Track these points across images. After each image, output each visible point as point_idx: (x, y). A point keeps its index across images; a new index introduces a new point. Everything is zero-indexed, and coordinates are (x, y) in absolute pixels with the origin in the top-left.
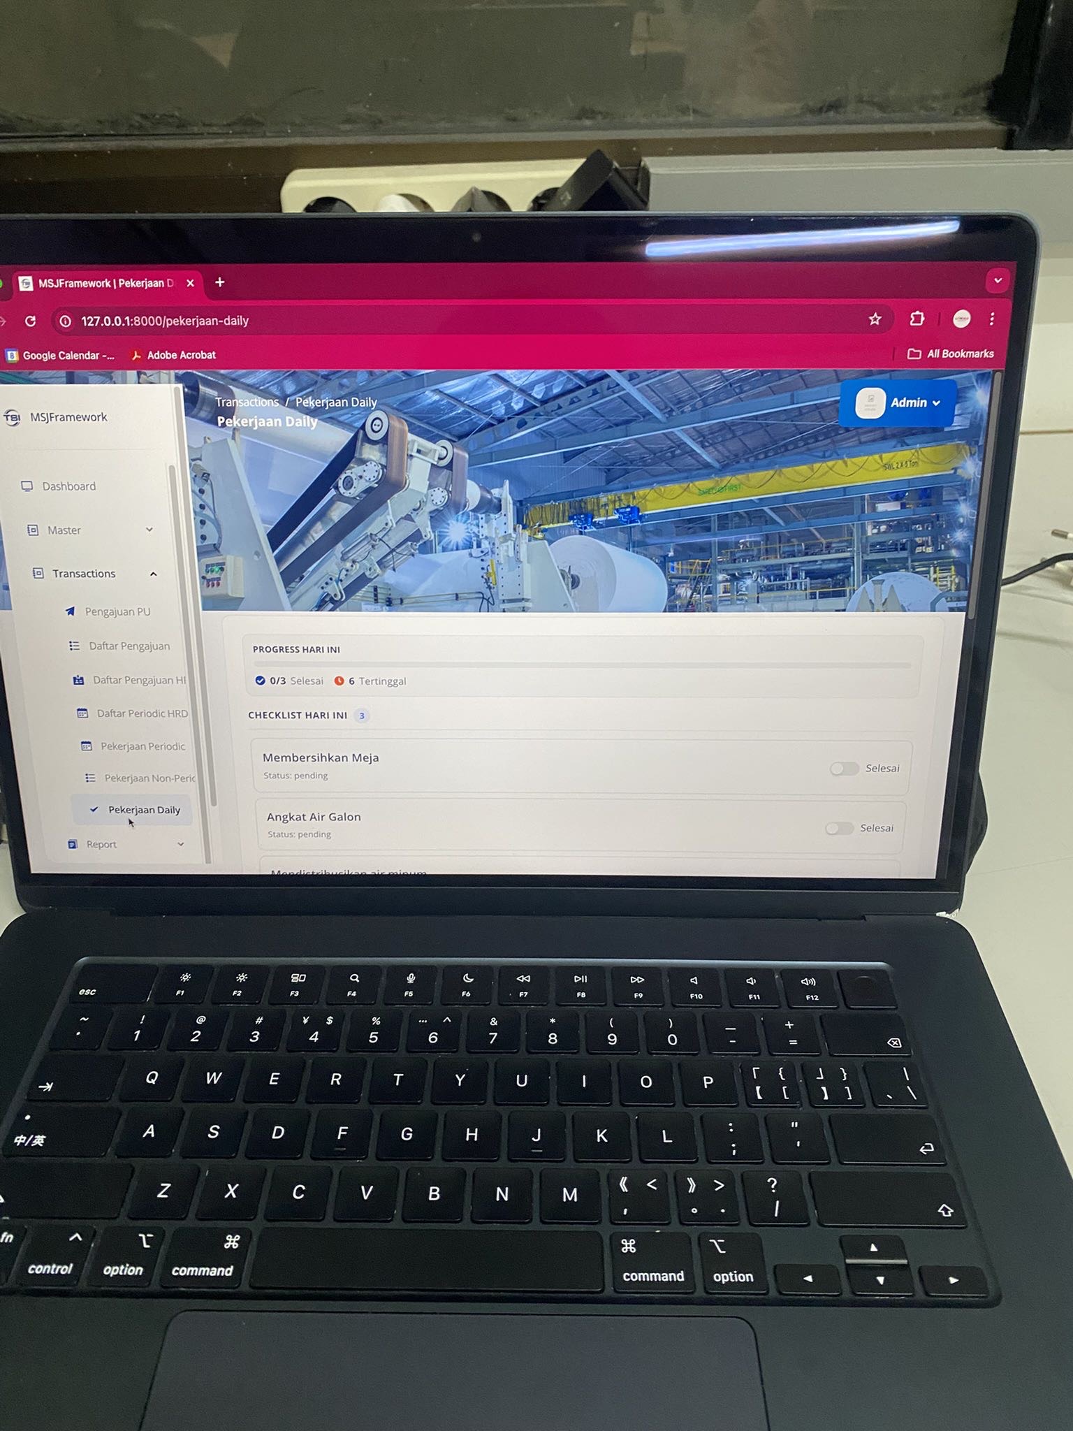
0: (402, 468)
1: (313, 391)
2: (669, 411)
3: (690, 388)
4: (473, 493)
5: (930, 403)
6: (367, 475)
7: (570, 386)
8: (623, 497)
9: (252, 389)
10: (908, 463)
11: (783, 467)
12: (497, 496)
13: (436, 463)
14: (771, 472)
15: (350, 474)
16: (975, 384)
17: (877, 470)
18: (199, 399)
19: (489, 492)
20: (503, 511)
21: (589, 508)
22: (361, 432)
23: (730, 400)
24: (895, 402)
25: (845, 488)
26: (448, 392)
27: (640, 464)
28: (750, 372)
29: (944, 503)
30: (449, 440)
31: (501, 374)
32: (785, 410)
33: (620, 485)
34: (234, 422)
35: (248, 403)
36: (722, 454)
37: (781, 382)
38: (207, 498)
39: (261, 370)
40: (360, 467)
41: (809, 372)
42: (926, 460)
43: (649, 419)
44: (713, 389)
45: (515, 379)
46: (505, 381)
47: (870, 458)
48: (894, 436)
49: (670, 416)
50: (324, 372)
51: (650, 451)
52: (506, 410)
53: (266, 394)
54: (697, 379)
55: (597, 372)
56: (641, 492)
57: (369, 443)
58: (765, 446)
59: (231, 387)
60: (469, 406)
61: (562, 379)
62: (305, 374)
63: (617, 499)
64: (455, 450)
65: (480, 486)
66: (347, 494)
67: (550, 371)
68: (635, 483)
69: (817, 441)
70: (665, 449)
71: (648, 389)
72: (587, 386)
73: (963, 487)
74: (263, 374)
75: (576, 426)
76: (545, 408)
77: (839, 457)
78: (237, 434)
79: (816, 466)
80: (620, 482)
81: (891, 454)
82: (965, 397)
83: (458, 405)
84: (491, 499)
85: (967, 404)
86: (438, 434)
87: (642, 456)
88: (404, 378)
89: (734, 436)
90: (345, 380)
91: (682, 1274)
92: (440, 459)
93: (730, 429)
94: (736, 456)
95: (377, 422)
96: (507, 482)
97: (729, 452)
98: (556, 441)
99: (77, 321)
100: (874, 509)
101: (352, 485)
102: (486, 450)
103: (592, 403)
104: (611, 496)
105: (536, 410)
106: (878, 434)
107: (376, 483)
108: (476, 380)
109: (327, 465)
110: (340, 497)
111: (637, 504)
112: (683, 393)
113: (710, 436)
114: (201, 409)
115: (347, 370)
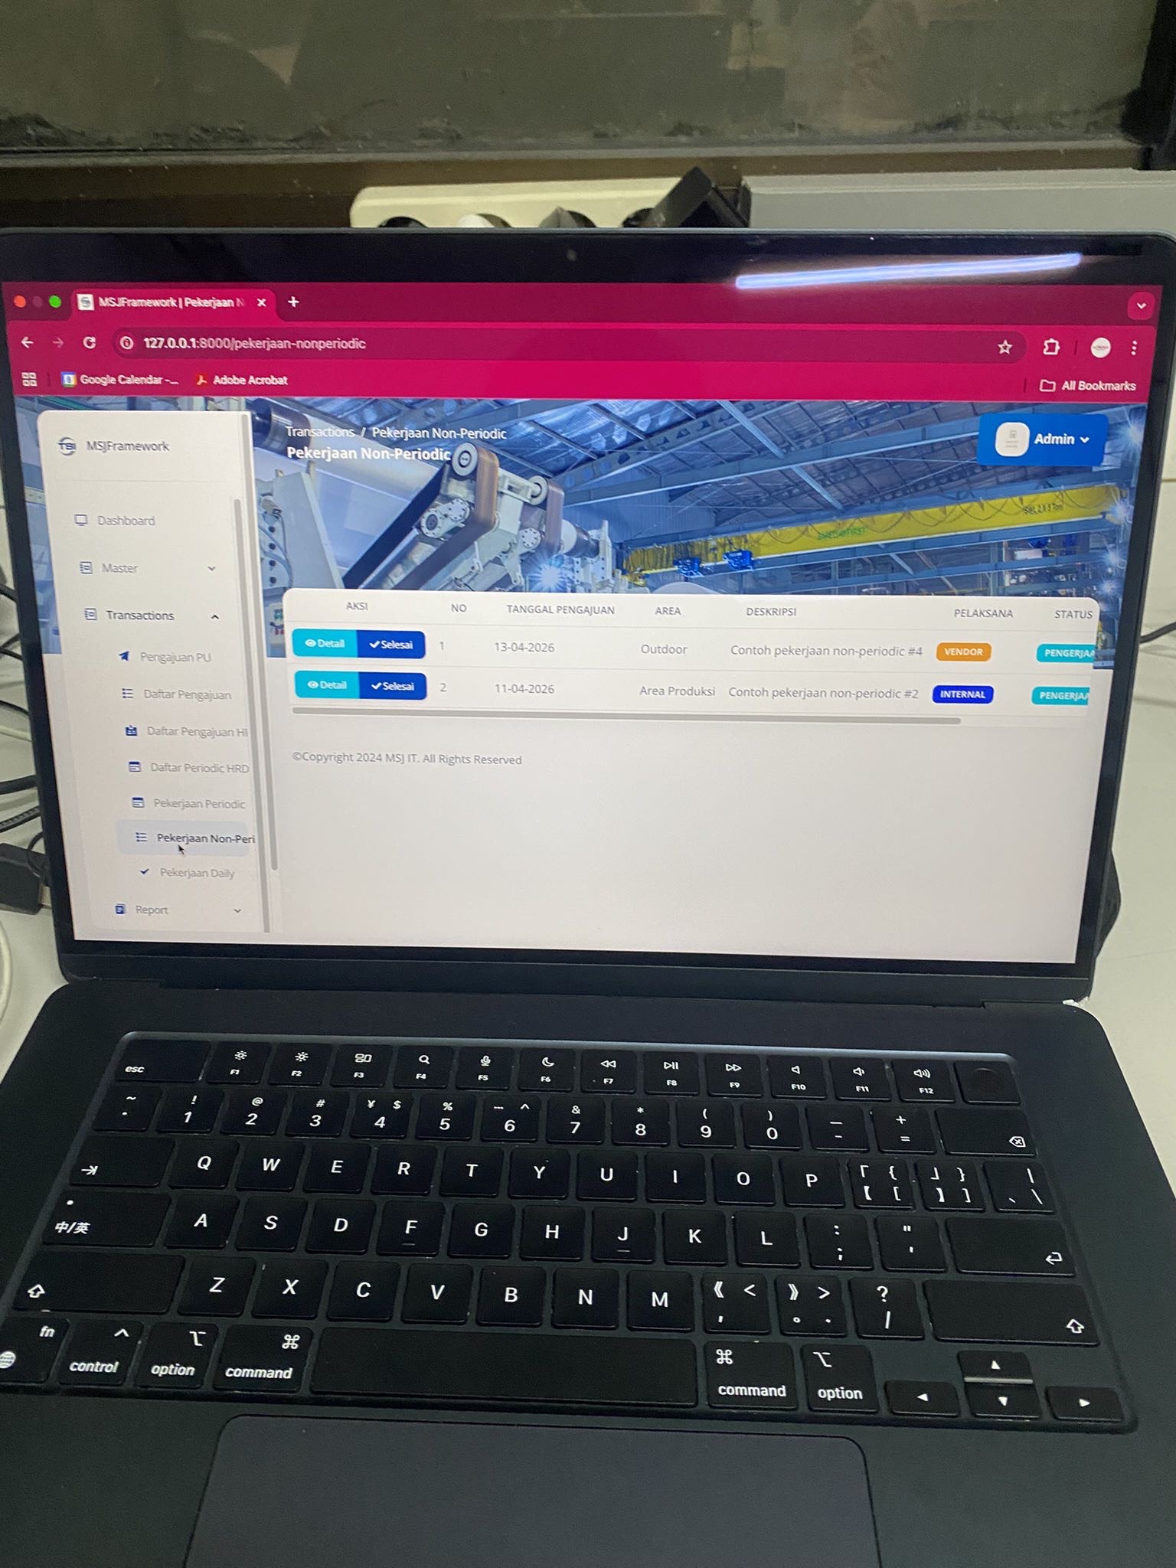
0: (491, 506)
1: (395, 421)
2: (788, 446)
3: (811, 421)
4: (569, 534)
5: (1078, 441)
6: (453, 514)
7: (678, 418)
8: (734, 540)
9: (330, 418)
10: (1052, 507)
11: (915, 509)
12: (594, 538)
13: (528, 501)
14: (899, 514)
15: (434, 513)
16: (1128, 419)
17: (1017, 513)
18: (272, 427)
19: (586, 534)
20: (601, 555)
21: (697, 552)
22: (448, 466)
23: (854, 435)
24: (1039, 439)
25: (980, 533)
26: (542, 423)
27: (754, 504)
28: (877, 404)
29: (1091, 551)
30: (543, 476)
31: (603, 405)
32: (915, 447)
33: (731, 528)
34: (307, 453)
35: (322, 433)
36: (845, 494)
37: (912, 415)
38: (278, 537)
39: (340, 398)
40: (446, 505)
41: (943, 404)
42: (1071, 503)
43: (764, 456)
44: (837, 422)
45: (617, 410)
46: (606, 412)
47: (1009, 500)
48: (1036, 476)
49: (787, 452)
50: (409, 400)
51: (765, 489)
52: (607, 443)
53: (344, 423)
54: (819, 411)
55: (708, 403)
56: (755, 535)
57: (455, 479)
58: (892, 485)
59: (307, 416)
60: (567, 439)
61: (669, 410)
62: (388, 402)
63: (727, 542)
64: (550, 488)
65: (576, 527)
66: (430, 534)
67: (656, 401)
68: (747, 525)
69: (951, 481)
70: (782, 487)
71: (764, 421)
72: (697, 417)
73: (1112, 533)
74: (341, 402)
75: (684, 462)
76: (649, 442)
77: (975, 499)
78: (312, 468)
79: (949, 508)
80: (731, 524)
81: (1032, 497)
82: (1117, 434)
83: (554, 438)
84: (588, 542)
85: (1118, 442)
86: (532, 470)
87: (757, 495)
88: (496, 408)
89: (859, 474)
90: (431, 409)
91: (784, 1388)
92: (533, 497)
93: (854, 466)
94: (860, 496)
95: (466, 455)
96: (606, 523)
97: (853, 491)
98: (660, 478)
99: (140, 344)
100: (1012, 557)
101: (436, 524)
102: (584, 487)
103: (701, 436)
104: (721, 539)
105: (639, 444)
106: (1018, 474)
107: (463, 523)
108: (574, 410)
109: (409, 502)
110: (422, 538)
111: (749, 548)
112: (803, 426)
113: (831, 474)
114: (272, 440)
115: (433, 399)
